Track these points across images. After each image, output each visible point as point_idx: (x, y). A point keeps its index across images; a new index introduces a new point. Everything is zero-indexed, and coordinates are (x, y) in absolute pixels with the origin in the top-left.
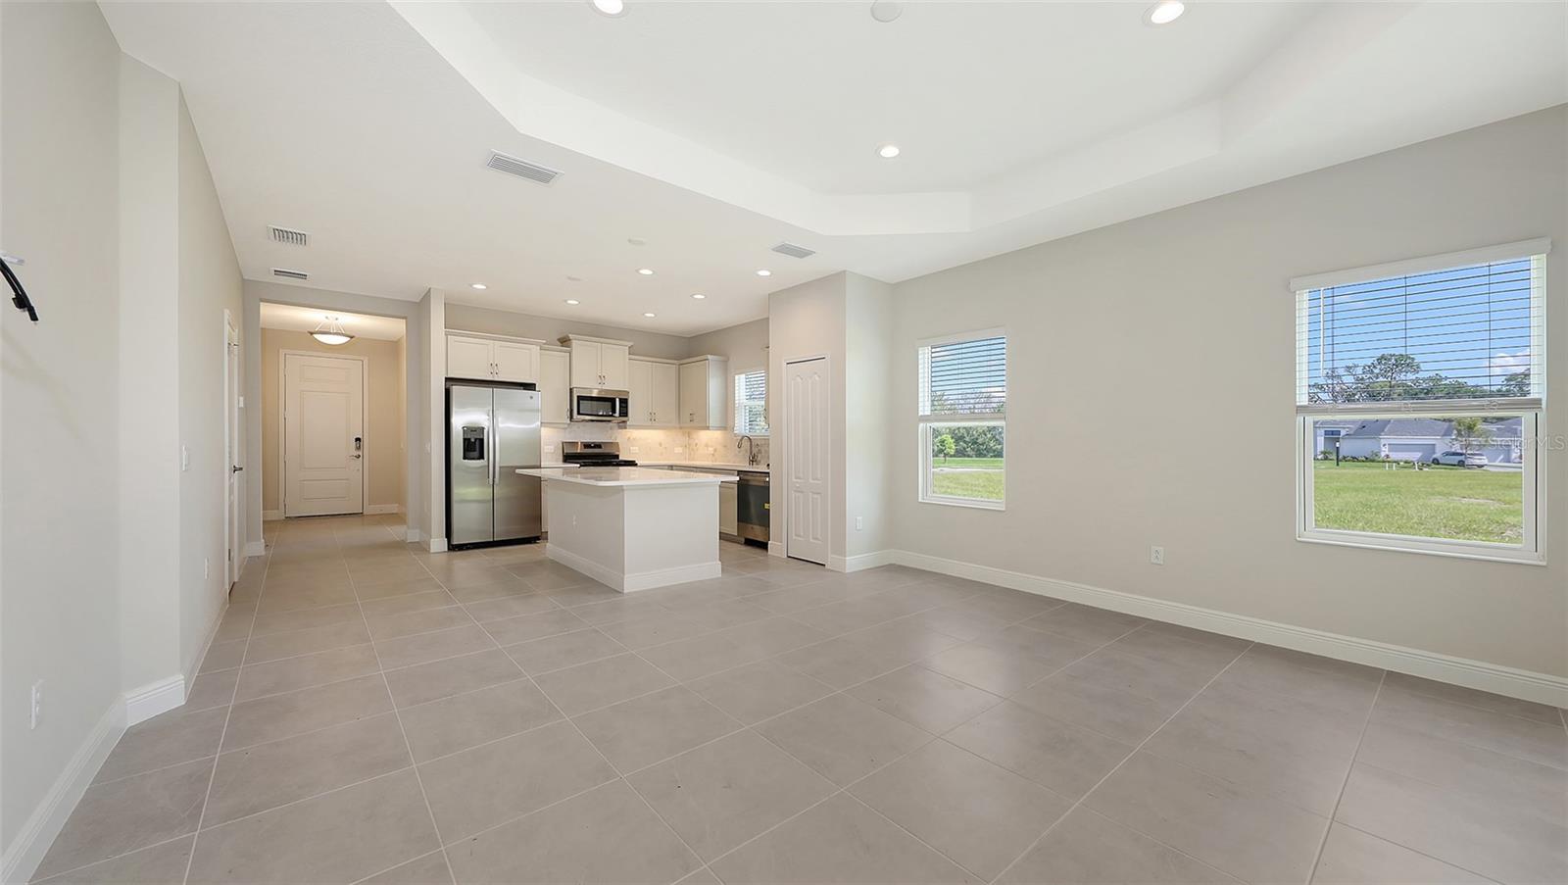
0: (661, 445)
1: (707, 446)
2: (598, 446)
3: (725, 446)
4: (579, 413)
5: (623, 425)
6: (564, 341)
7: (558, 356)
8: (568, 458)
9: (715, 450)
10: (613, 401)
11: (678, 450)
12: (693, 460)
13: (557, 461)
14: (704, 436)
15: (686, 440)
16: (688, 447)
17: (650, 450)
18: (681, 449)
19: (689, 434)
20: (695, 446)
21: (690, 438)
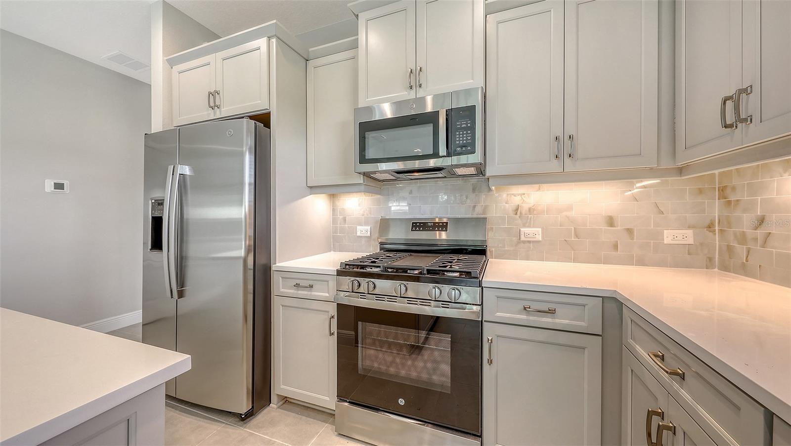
0: (611, 223)
4: (364, 161)
15: (716, 210)
16: (721, 231)
17: (577, 236)
18: (690, 233)
19: (722, 190)
20: (760, 233)
21: (729, 202)
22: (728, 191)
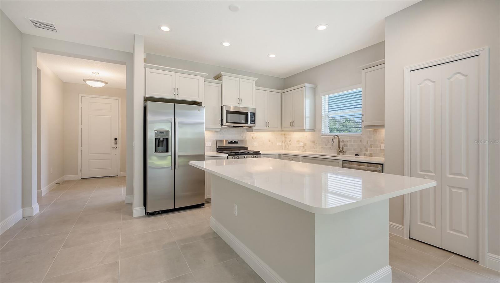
0: (269, 141)
1: (298, 141)
2: (236, 142)
3: (313, 142)
4: (227, 122)
5: (250, 129)
6: (218, 77)
7: (214, 86)
8: (220, 150)
9: (305, 144)
10: (246, 114)
11: (279, 144)
12: (288, 149)
13: (213, 151)
14: (296, 136)
15: (283, 138)
16: (284, 143)
17: (264, 144)
18: (280, 143)
19: (284, 135)
20: (290, 142)
21: (285, 137)
22: (285, 135)
